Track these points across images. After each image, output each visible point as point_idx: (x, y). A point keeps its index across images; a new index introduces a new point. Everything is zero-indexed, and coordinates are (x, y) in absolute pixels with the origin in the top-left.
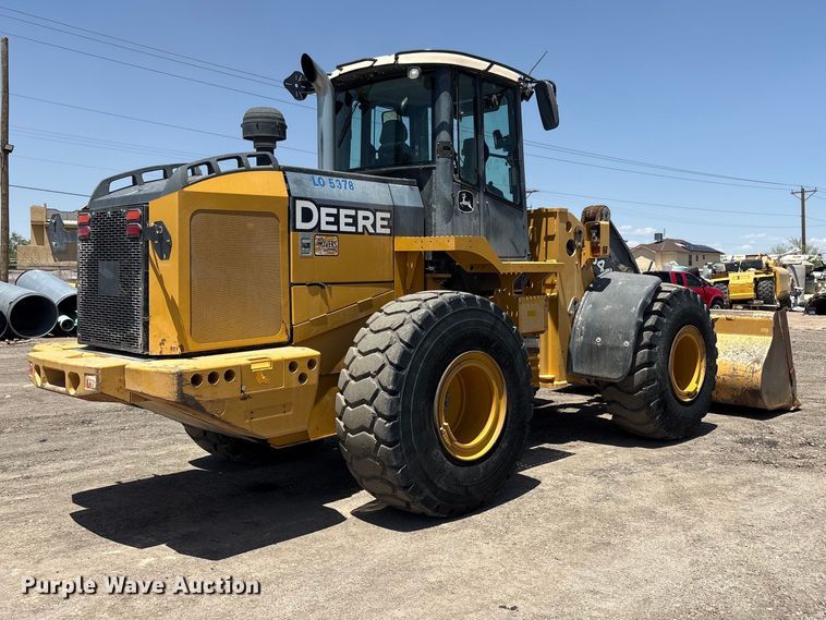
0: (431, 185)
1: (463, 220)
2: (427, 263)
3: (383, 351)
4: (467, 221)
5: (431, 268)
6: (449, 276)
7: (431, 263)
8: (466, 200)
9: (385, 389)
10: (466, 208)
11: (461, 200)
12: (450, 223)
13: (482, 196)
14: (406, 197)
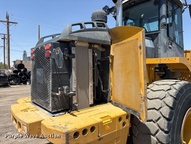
0: (158, 39)
1: (170, 52)
2: (156, 68)
3: (158, 110)
4: (171, 52)
5: (157, 70)
6: (164, 73)
7: (157, 68)
8: (171, 45)
9: (162, 130)
10: (170, 48)
11: (169, 45)
12: (166, 53)
13: (174, 44)
14: (149, 44)
